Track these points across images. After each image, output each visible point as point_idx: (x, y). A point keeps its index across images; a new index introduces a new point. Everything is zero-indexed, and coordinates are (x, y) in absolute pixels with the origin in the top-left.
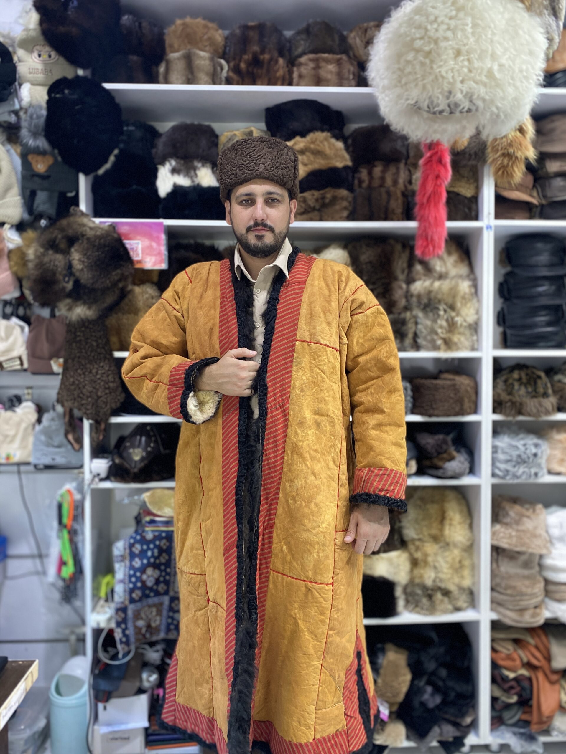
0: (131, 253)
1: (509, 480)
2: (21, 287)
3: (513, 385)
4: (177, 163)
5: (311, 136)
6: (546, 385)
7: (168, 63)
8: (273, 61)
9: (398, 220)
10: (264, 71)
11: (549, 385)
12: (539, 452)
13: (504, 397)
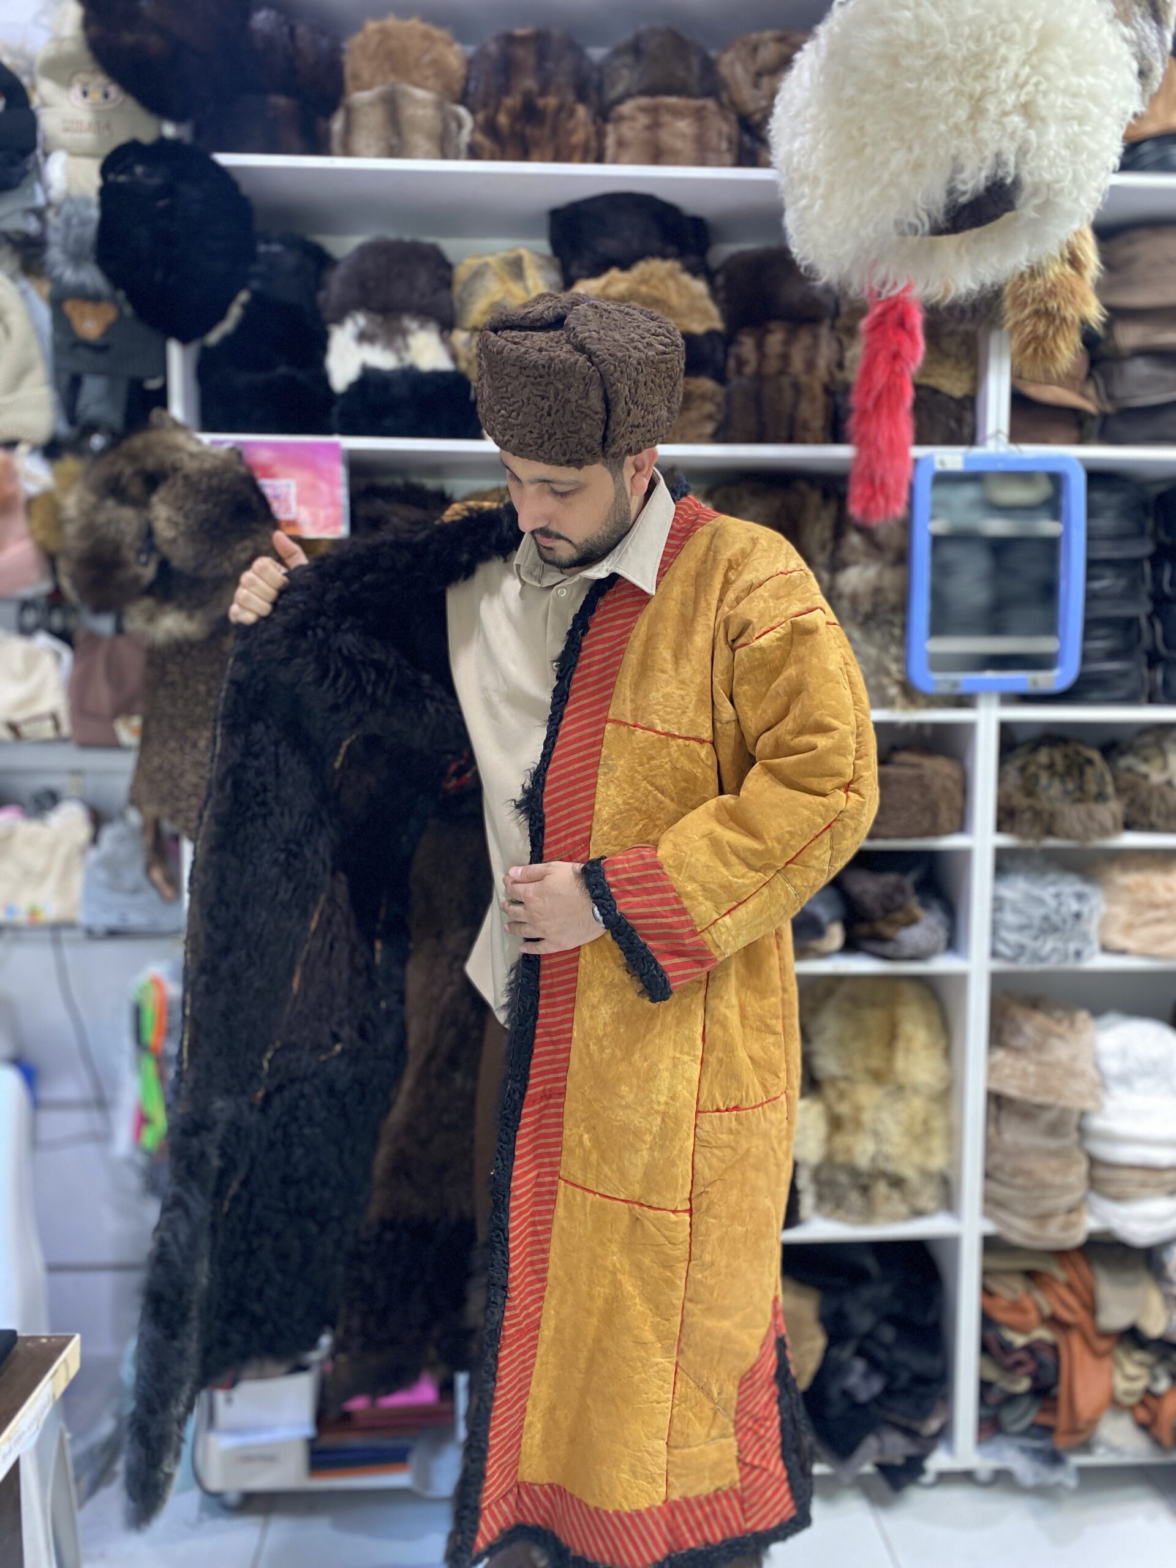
0: (275, 506)
1: (1024, 965)
2: (54, 571)
3: (1036, 777)
4: (370, 321)
5: (642, 268)
6: (1102, 776)
7: (349, 111)
8: (564, 111)
9: (816, 441)
10: (546, 131)
11: (1108, 778)
12: (1085, 910)
13: (1020, 801)
